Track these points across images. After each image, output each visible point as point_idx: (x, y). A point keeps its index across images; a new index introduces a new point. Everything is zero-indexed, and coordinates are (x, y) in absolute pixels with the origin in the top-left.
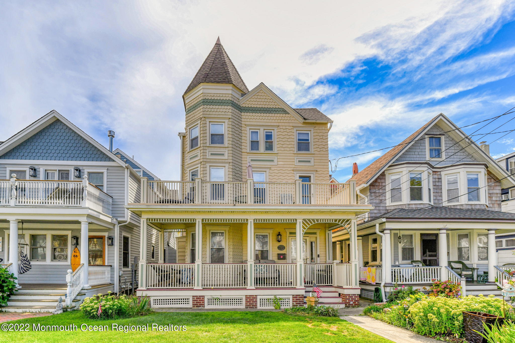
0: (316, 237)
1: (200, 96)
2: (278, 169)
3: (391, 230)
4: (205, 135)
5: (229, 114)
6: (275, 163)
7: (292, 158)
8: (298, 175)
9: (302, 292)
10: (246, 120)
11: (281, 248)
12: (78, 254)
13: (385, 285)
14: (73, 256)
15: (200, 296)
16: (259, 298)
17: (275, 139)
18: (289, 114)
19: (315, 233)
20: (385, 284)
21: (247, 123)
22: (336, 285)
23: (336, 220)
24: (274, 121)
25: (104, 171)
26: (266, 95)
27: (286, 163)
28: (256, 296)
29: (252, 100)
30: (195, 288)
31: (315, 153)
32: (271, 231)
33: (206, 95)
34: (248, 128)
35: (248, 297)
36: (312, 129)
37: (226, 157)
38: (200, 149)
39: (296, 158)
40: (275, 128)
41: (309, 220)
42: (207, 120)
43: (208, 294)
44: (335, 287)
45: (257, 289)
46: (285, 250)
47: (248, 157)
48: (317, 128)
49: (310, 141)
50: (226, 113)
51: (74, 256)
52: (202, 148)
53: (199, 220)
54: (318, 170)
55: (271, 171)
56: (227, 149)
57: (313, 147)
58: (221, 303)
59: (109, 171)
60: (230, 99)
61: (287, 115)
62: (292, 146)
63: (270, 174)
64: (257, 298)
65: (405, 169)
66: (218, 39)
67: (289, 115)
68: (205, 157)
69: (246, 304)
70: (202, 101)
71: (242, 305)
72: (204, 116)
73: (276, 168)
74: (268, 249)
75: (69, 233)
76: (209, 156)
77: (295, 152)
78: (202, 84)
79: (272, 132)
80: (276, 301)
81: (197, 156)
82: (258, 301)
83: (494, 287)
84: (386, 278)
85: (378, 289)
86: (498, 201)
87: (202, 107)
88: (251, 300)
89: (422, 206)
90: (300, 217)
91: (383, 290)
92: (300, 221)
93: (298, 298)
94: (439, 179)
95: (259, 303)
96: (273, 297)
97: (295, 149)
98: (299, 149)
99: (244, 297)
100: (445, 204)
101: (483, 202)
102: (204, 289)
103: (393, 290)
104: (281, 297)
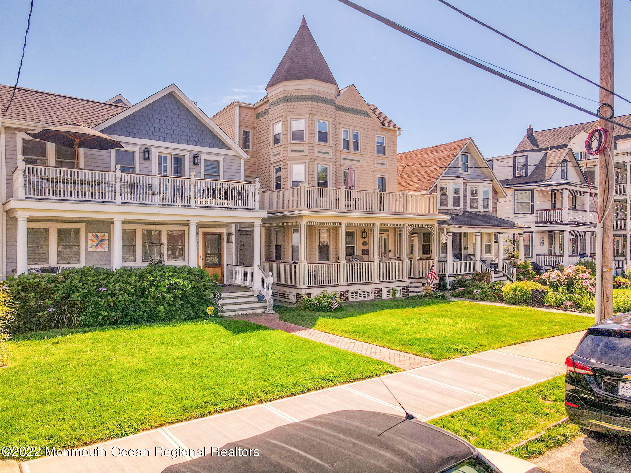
0: (388, 235)
2: (364, 170)
5: (332, 112)
6: (362, 163)
7: (374, 159)
8: (377, 176)
9: (408, 284)
10: (339, 119)
11: (365, 244)
13: (450, 276)
15: (345, 291)
16: (383, 290)
17: (361, 139)
18: (371, 117)
19: (388, 231)
20: (449, 274)
21: (341, 122)
22: (417, 277)
23: (426, 225)
24: (360, 123)
25: (221, 160)
26: (355, 96)
27: (369, 164)
28: (381, 288)
29: (344, 99)
30: (341, 284)
31: (389, 157)
32: (357, 229)
34: (341, 127)
35: (376, 290)
36: (387, 135)
37: (330, 156)
38: (308, 145)
39: (376, 160)
40: (361, 130)
41: (410, 225)
42: (315, 117)
43: (351, 289)
45: (382, 282)
46: (367, 246)
47: (341, 155)
48: (390, 134)
49: (385, 145)
52: (310, 145)
53: (344, 224)
55: (359, 172)
56: (331, 148)
58: (359, 296)
59: (225, 160)
61: (369, 118)
62: (373, 148)
63: (358, 174)
65: (451, 181)
68: (314, 155)
69: (375, 296)
70: (311, 97)
71: (372, 297)
73: (362, 169)
74: (354, 245)
76: (317, 154)
77: (375, 155)
79: (358, 133)
80: (393, 292)
81: (303, 151)
82: (383, 292)
83: (502, 275)
84: (450, 270)
85: (442, 279)
86: (495, 209)
87: (310, 102)
88: (378, 292)
89: (459, 212)
90: (406, 223)
91: (448, 279)
92: (406, 226)
93: (406, 288)
94: (466, 189)
95: (383, 294)
96: (391, 289)
97: (375, 152)
98: (378, 152)
99: (374, 290)
100: (469, 209)
101: (490, 209)
102: (348, 285)
103: (455, 279)
104: (396, 288)
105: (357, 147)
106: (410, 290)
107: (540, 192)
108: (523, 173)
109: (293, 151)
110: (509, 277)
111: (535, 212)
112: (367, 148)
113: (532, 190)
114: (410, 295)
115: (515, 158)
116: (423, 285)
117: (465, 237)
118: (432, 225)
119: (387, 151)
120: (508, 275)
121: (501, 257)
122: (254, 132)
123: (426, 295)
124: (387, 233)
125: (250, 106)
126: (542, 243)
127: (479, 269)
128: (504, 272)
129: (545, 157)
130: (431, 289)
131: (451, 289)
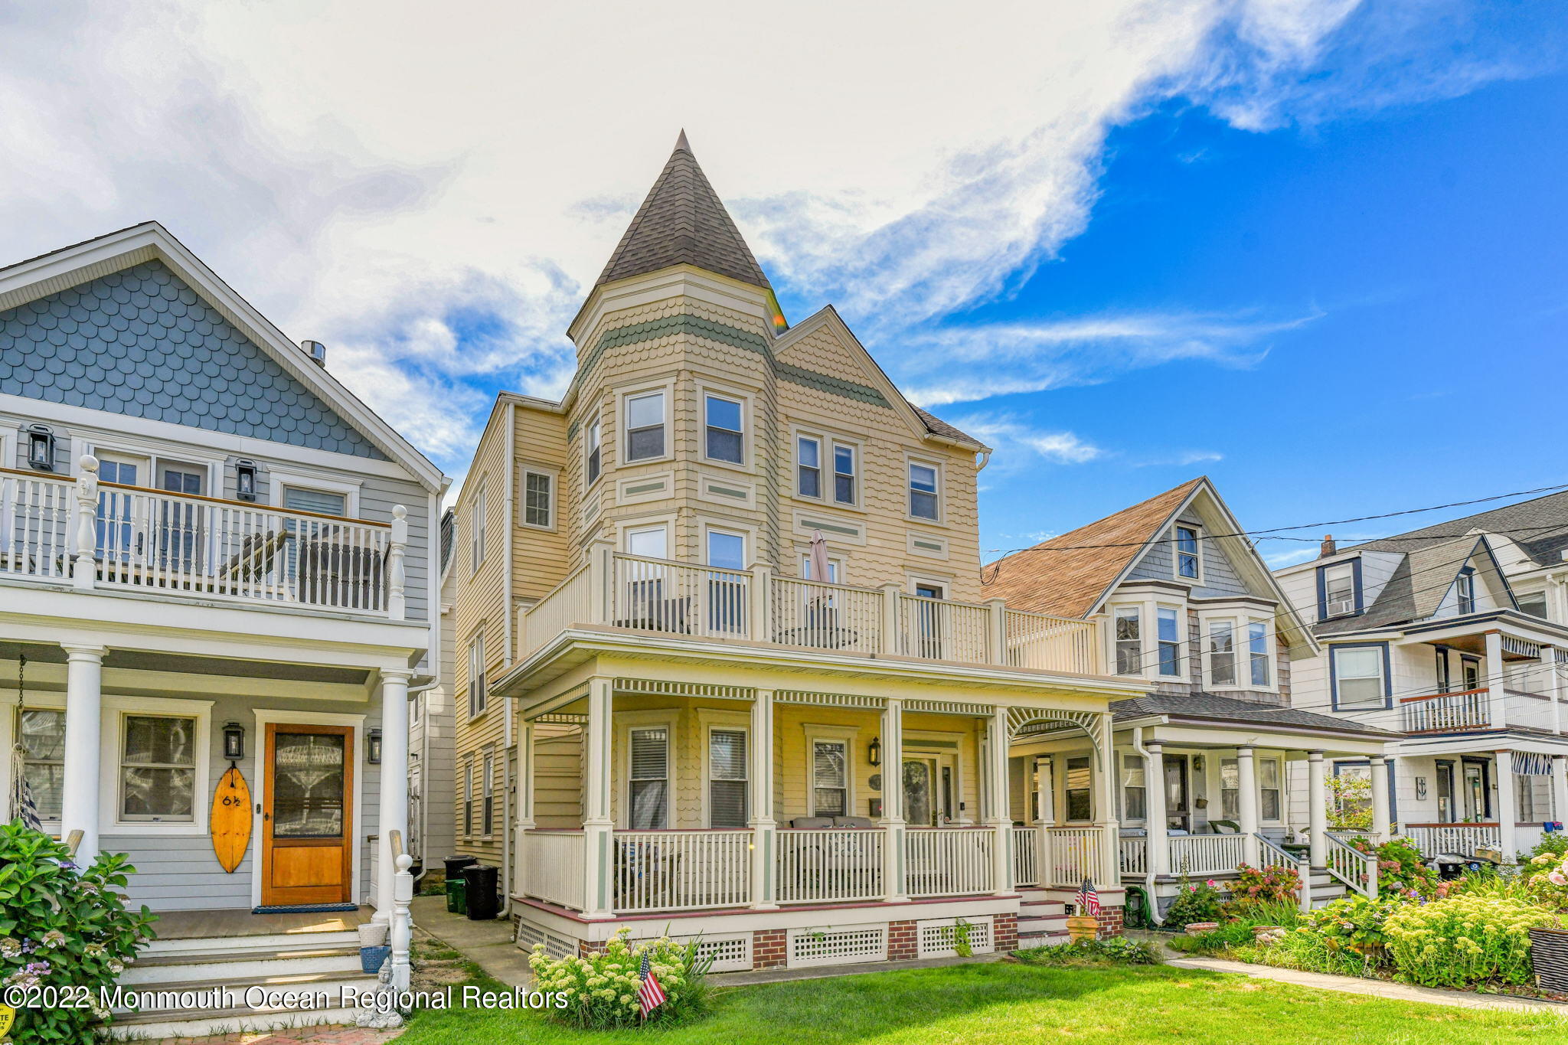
0: (955, 757)
1: (671, 303)
2: (869, 557)
3: (1164, 744)
4: (691, 426)
5: (757, 375)
6: (861, 540)
7: (902, 531)
8: (915, 581)
9: (1013, 907)
10: (787, 402)
11: (875, 783)
12: (239, 794)
13: (1159, 880)
14: (218, 802)
15: (774, 931)
16: (920, 925)
17: (858, 470)
18: (890, 408)
19: (953, 745)
20: (1158, 877)
21: (791, 413)
22: (1048, 885)
23: (1071, 715)
24: (855, 420)
25: (352, 490)
26: (837, 343)
27: (887, 544)
28: (914, 922)
29: (802, 347)
30: (759, 907)
31: (951, 526)
32: (853, 735)
33: (696, 304)
34: (794, 427)
35: (894, 926)
36: (943, 462)
37: (751, 503)
38: (675, 466)
39: (909, 533)
40: (861, 443)
41: (1019, 710)
42: (696, 381)
43: (796, 923)
44: (1047, 890)
45: (916, 901)
47: (795, 512)
48: (952, 461)
49: (937, 493)
50: (751, 374)
51: (226, 801)
52: (682, 465)
53: (767, 693)
54: (959, 573)
55: (853, 563)
56: (754, 480)
57: (945, 510)
58: (827, 948)
59: (366, 494)
60: (761, 333)
61: (887, 411)
62: (901, 499)
63: (851, 571)
64: (915, 928)
65: (1149, 596)
66: (683, 136)
67: (891, 413)
68: (692, 494)
69: (890, 947)
70: (681, 320)
71: (878, 950)
72: (690, 367)
73: (863, 556)
74: (846, 786)
75: (202, 712)
76: (703, 494)
77: (907, 518)
78: (684, 267)
79: (849, 451)
80: (961, 932)
81: (660, 486)
82: (920, 936)
83: (1326, 879)
84: (1159, 863)
85: (1135, 891)
86: (1286, 688)
87: (682, 337)
88: (903, 936)
89: (1180, 690)
90: (1003, 703)
91: (1153, 893)
92: (1001, 713)
93: (1006, 923)
94: (1195, 629)
95: (920, 942)
96: (952, 922)
97: (907, 509)
98: (915, 511)
99: (886, 928)
100: (1207, 686)
101: (1274, 687)
102: (785, 909)
103: (1179, 892)
104: (969, 921)
105: (845, 490)
106: (1023, 927)
107: (1405, 648)
108: (1347, 607)
109: (630, 491)
110: (1353, 885)
111: (1395, 703)
112: (881, 495)
113: (1384, 644)
114: (1023, 944)
115: (1321, 569)
116: (1070, 909)
117: (1197, 768)
118: (1095, 715)
119: (943, 507)
120: (1347, 880)
121: (1321, 825)
122: (562, 479)
123: (1079, 948)
124: (953, 751)
125: (549, 408)
126: (1420, 792)
127: (1253, 861)
128: (1334, 871)
129: (1404, 566)
130: (1096, 924)
131: (1168, 926)
